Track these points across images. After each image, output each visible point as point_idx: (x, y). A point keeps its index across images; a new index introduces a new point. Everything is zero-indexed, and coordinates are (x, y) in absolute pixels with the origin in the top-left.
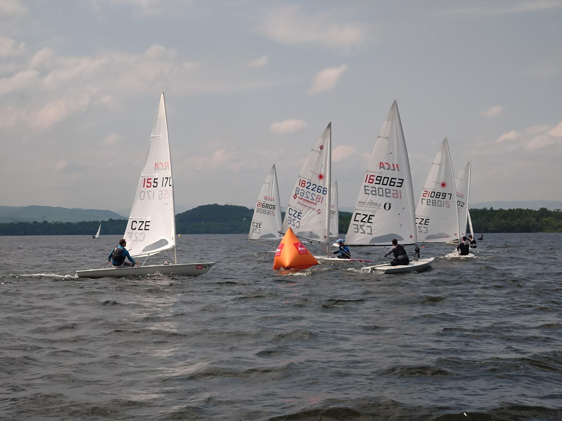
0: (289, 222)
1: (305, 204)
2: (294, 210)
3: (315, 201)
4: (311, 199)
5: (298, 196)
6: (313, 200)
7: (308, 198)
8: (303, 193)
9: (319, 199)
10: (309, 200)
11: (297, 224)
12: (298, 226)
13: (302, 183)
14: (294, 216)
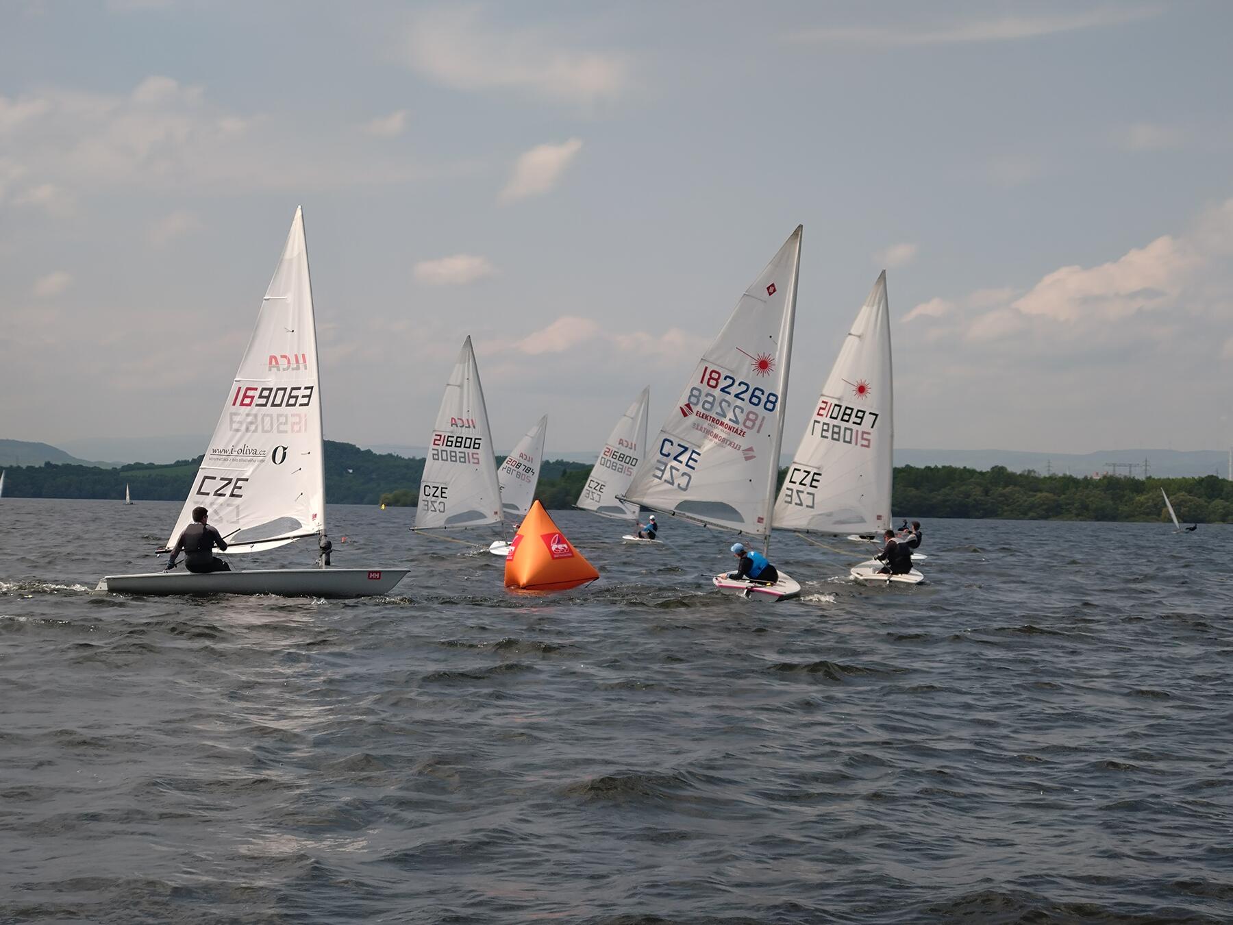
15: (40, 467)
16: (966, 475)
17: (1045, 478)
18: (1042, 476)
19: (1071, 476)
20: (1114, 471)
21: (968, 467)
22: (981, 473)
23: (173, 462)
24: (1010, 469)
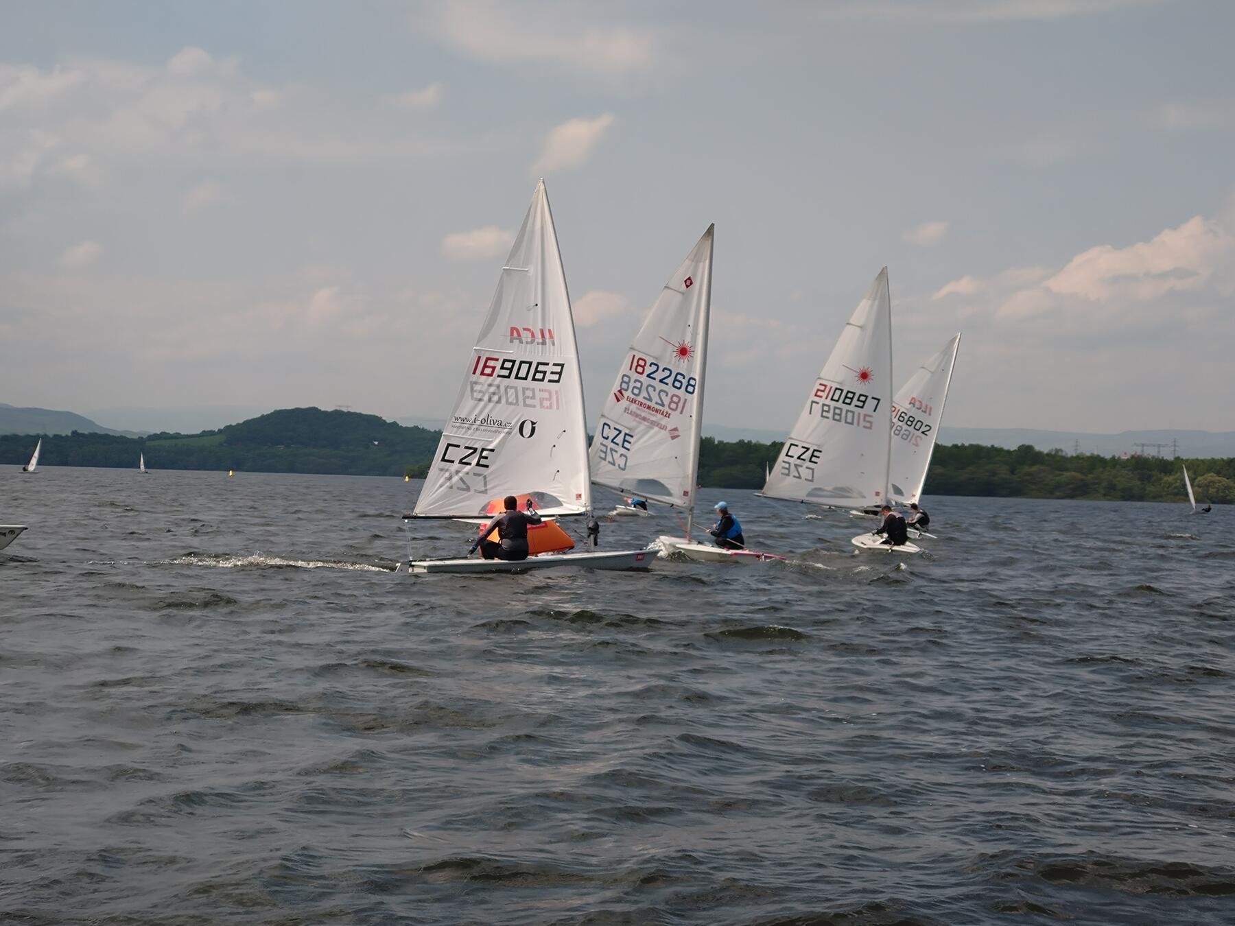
0: (603, 455)
1: (643, 414)
2: (615, 429)
3: (666, 409)
4: (657, 403)
5: (626, 394)
6: (663, 405)
7: (650, 400)
8: (640, 389)
9: (677, 404)
10: (652, 404)
11: (621, 462)
12: (622, 466)
13: (638, 365)
14: (612, 441)
15: (67, 436)
16: (993, 453)
17: (1072, 457)
18: (1069, 455)
19: (1098, 456)
20: (1142, 451)
21: (996, 446)
22: (1008, 452)
23: (199, 432)
24: (1037, 448)
